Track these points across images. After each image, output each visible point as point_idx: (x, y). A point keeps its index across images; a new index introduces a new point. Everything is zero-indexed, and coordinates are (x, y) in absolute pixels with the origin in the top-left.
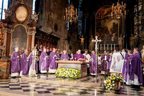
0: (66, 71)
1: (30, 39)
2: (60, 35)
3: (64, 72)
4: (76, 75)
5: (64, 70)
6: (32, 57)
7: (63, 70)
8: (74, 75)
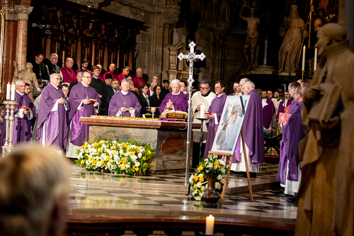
0: (108, 151)
1: (11, 34)
2: (149, 9)
3: (103, 155)
4: (137, 164)
5: (104, 146)
6: (5, 102)
7: (100, 146)
8: (132, 164)
